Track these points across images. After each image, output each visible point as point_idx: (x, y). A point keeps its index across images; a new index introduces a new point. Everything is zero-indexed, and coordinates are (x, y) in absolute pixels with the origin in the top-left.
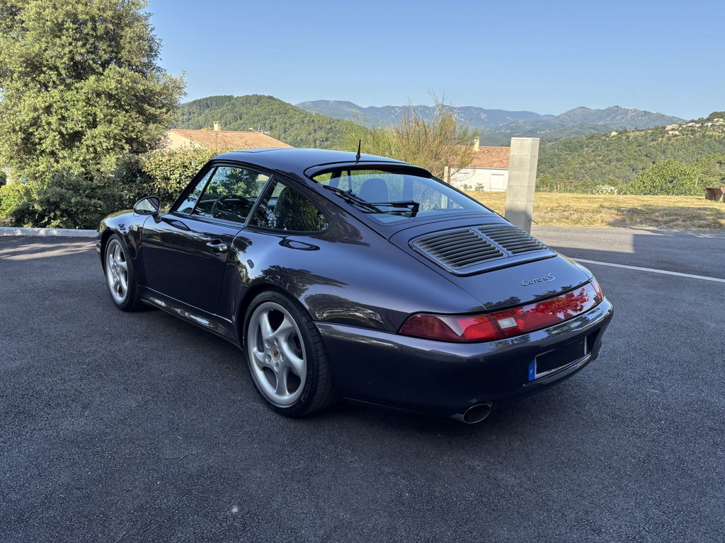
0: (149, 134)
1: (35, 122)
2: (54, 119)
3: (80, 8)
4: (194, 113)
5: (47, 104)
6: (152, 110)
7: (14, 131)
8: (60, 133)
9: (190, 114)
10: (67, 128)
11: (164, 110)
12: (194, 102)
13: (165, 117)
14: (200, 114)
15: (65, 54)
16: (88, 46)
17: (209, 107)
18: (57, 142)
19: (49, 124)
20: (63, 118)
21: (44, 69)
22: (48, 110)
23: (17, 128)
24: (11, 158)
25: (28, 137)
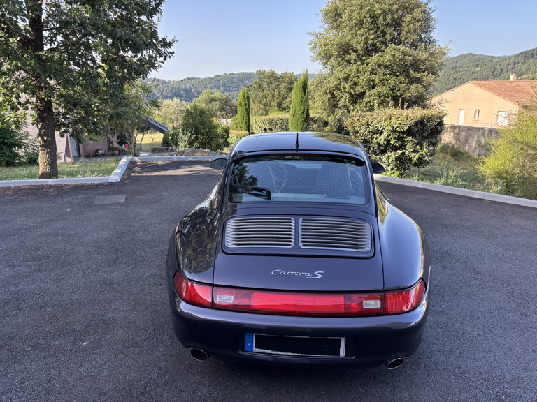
0: (410, 92)
1: (337, 88)
2: (347, 85)
3: (377, 6)
4: (518, 63)
5: (346, 75)
6: (416, 75)
7: (326, 93)
8: (351, 94)
9: (515, 63)
10: (355, 91)
11: (426, 73)
12: (521, 53)
13: (425, 78)
14: (524, 63)
15: (362, 40)
16: (378, 33)
17: (533, 56)
18: (347, 100)
19: (345, 88)
20: (355, 84)
21: (350, 52)
22: (346, 79)
23: (327, 91)
24: (325, 110)
25: (333, 97)
